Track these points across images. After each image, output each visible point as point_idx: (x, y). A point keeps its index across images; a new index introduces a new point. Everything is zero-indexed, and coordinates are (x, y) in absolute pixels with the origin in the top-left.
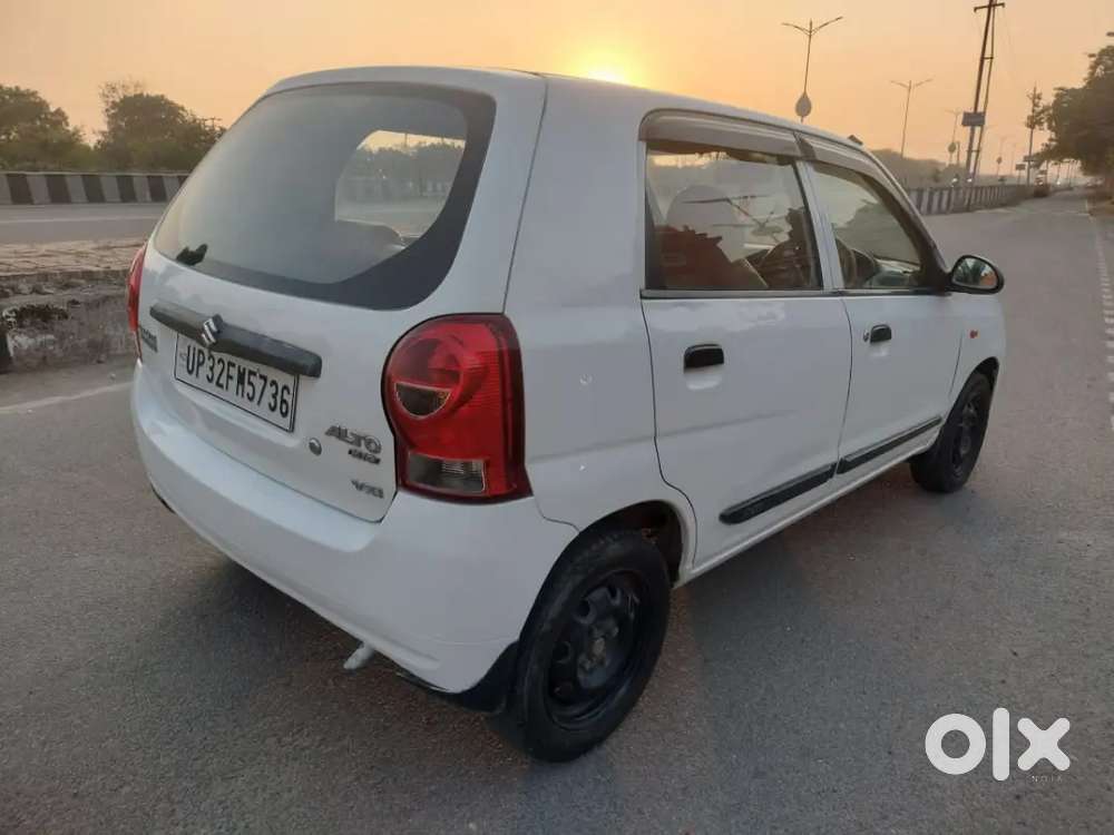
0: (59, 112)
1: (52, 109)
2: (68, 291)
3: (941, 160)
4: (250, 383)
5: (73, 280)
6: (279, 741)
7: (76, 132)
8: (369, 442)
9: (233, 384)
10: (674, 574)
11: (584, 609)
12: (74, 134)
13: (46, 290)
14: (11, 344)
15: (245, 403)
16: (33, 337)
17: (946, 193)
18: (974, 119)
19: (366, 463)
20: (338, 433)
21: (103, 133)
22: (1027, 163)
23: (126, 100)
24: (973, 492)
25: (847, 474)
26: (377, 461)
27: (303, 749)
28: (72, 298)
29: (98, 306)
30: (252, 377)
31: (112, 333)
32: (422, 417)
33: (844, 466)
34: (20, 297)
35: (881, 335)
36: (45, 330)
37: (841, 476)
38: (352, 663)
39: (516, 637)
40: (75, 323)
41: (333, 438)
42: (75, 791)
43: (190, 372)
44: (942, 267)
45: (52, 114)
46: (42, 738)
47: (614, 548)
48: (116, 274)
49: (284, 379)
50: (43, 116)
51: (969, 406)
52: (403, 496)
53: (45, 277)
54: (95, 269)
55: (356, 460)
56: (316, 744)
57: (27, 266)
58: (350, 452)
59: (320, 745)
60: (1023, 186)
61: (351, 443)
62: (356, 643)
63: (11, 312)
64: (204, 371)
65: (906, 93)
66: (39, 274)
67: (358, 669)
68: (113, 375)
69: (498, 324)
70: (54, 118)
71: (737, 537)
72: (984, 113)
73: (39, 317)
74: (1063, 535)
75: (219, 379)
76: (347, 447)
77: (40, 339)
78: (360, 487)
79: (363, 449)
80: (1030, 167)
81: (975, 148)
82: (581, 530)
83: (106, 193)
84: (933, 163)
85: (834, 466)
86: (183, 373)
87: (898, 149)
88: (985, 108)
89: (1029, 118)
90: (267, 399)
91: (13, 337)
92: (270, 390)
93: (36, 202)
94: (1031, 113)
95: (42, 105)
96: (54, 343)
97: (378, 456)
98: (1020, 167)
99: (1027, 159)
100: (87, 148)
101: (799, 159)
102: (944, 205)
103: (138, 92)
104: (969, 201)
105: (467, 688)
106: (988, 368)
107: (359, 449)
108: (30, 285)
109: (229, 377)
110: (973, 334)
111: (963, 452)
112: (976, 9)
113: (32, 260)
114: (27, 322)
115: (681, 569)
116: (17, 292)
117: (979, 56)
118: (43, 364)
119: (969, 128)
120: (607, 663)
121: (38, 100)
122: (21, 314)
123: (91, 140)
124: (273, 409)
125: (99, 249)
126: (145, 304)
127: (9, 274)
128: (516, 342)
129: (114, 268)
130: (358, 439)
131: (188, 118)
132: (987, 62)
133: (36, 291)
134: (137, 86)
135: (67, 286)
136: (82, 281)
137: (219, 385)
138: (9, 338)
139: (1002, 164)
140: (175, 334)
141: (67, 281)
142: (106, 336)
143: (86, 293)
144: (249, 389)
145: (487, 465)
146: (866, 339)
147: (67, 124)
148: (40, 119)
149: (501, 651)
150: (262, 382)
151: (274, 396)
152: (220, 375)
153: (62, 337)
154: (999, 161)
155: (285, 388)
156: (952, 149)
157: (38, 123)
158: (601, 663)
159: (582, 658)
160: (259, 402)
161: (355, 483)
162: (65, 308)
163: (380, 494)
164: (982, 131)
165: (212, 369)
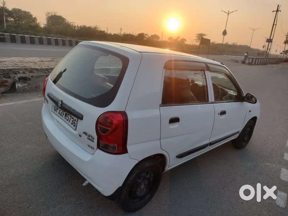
0: (35, 18)
1: (34, 17)
2: (31, 73)
3: (261, 49)
4: (68, 117)
5: (33, 71)
6: (67, 199)
7: (39, 23)
8: (92, 137)
9: (64, 116)
10: (164, 169)
11: (139, 178)
12: (38, 24)
13: (26, 73)
14: (17, 86)
15: (66, 121)
16: (22, 84)
17: (260, 60)
18: (270, 41)
19: (91, 141)
20: (85, 133)
21: (45, 24)
22: (283, 53)
23: (52, 16)
24: (247, 149)
25: (211, 146)
26: (93, 141)
27: (72, 202)
28: (33, 75)
29: (38, 77)
30: (68, 116)
31: (41, 84)
32: (103, 134)
33: (211, 144)
34: (20, 74)
35: (223, 113)
36: (25, 83)
37: (210, 146)
38: (84, 184)
39: (121, 185)
40: (32, 81)
41: (84, 135)
42: (19, 206)
43: (55, 111)
44: (243, 95)
45: (33, 18)
46: (14, 192)
47: (148, 164)
48: (43, 69)
49: (75, 118)
50: (31, 18)
51: (248, 128)
52: (98, 150)
53: (26, 69)
54: (38, 68)
55: (88, 140)
56: (75, 201)
57: (22, 66)
58: (88, 138)
59: (76, 201)
60: (282, 59)
61: (88, 136)
62: (86, 180)
63: (17, 78)
64: (58, 111)
65: (253, 31)
66: (25, 69)
67: (85, 186)
68: (40, 95)
69: (124, 114)
70: (33, 19)
71: (180, 161)
72: (272, 39)
73: (24, 79)
74: (268, 164)
75: (61, 114)
76: (87, 137)
77: (24, 85)
78: (89, 146)
79: (90, 138)
80: (284, 54)
81: (269, 48)
82: (139, 161)
83: (44, 42)
84: (258, 50)
85: (208, 144)
86: (53, 110)
87: (249, 45)
88: (273, 38)
89: (285, 41)
90: (71, 121)
91: (17, 84)
92: (72, 120)
93: (27, 43)
94: (286, 40)
95: (31, 16)
96: (27, 86)
97: (93, 140)
98: (281, 53)
99: (283, 51)
100: (41, 27)
101: (206, 70)
102: (259, 63)
103: (55, 14)
104: (266, 61)
105: (109, 195)
106: (254, 119)
107: (89, 138)
108: (22, 71)
109: (63, 114)
110: (250, 111)
111: (246, 139)
112: (273, 11)
113: (24, 64)
114: (21, 80)
115: (165, 168)
116: (19, 73)
117: (273, 24)
118: (24, 91)
119: (268, 43)
120: (144, 190)
121: (30, 14)
122: (20, 79)
123: (42, 26)
124: (72, 124)
125: (40, 61)
126: (47, 92)
127: (18, 68)
128: (127, 118)
129: (43, 68)
130: (89, 136)
131: (67, 22)
132: (275, 26)
133: (24, 73)
134: (55, 13)
135: (32, 72)
136: (35, 71)
137: (61, 115)
138: (16, 84)
139: (276, 52)
140: (52, 102)
141: (31, 71)
142: (39, 85)
143: (36, 74)
144: (67, 118)
145: (118, 146)
146: (219, 114)
147: (37, 21)
148: (30, 19)
149: (117, 188)
150: (70, 117)
151: (73, 121)
152: (62, 113)
153: (29, 84)
154: (276, 51)
155: (75, 120)
156: (264, 47)
157: (29, 20)
158: (143, 190)
159: (138, 189)
160: (69, 122)
161: (88, 145)
162: (30, 78)
163: (93, 149)
164: (271, 44)
165: (60, 111)
